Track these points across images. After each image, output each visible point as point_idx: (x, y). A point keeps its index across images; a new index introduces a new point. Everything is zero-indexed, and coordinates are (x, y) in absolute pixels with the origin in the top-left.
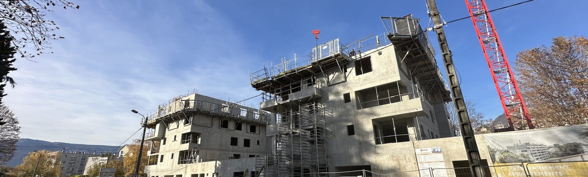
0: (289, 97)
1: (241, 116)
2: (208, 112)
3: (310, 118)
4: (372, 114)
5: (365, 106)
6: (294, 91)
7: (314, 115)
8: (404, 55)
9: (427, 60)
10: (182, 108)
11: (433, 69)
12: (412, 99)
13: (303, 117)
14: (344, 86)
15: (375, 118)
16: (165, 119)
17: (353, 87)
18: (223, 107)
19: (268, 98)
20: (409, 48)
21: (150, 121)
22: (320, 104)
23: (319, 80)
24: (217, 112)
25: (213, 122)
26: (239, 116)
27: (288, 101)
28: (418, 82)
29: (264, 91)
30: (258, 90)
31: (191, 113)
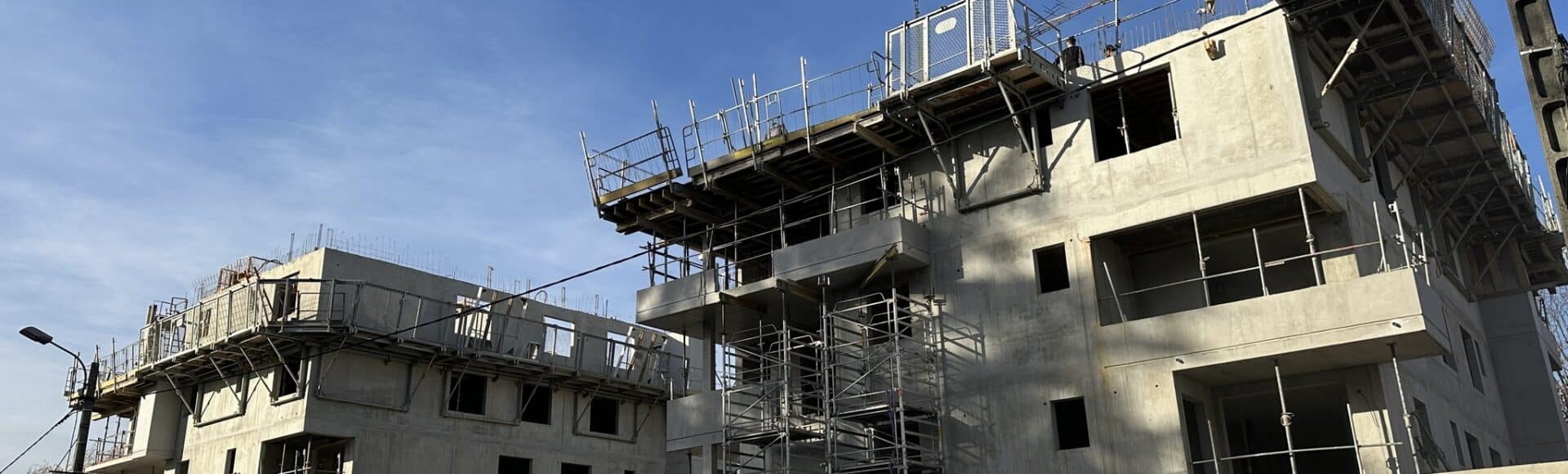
0: (775, 265)
1: (548, 354)
2: (386, 337)
3: (873, 364)
4: (1172, 346)
5: (1141, 310)
6: (795, 237)
7: (891, 350)
8: (1335, 58)
9: (1449, 81)
10: (264, 317)
11: (1481, 127)
12: (1375, 272)
13: (843, 361)
14: (1039, 212)
15: (1188, 365)
16: (183, 371)
17: (1082, 215)
18: (459, 310)
19: (675, 269)
20: (1362, 22)
21: (112, 381)
22: (919, 298)
23: (917, 185)
24: (430, 336)
25: (414, 381)
26: (535, 353)
27: (770, 283)
28: (1404, 192)
29: (657, 235)
30: (629, 231)
31: (303, 343)
